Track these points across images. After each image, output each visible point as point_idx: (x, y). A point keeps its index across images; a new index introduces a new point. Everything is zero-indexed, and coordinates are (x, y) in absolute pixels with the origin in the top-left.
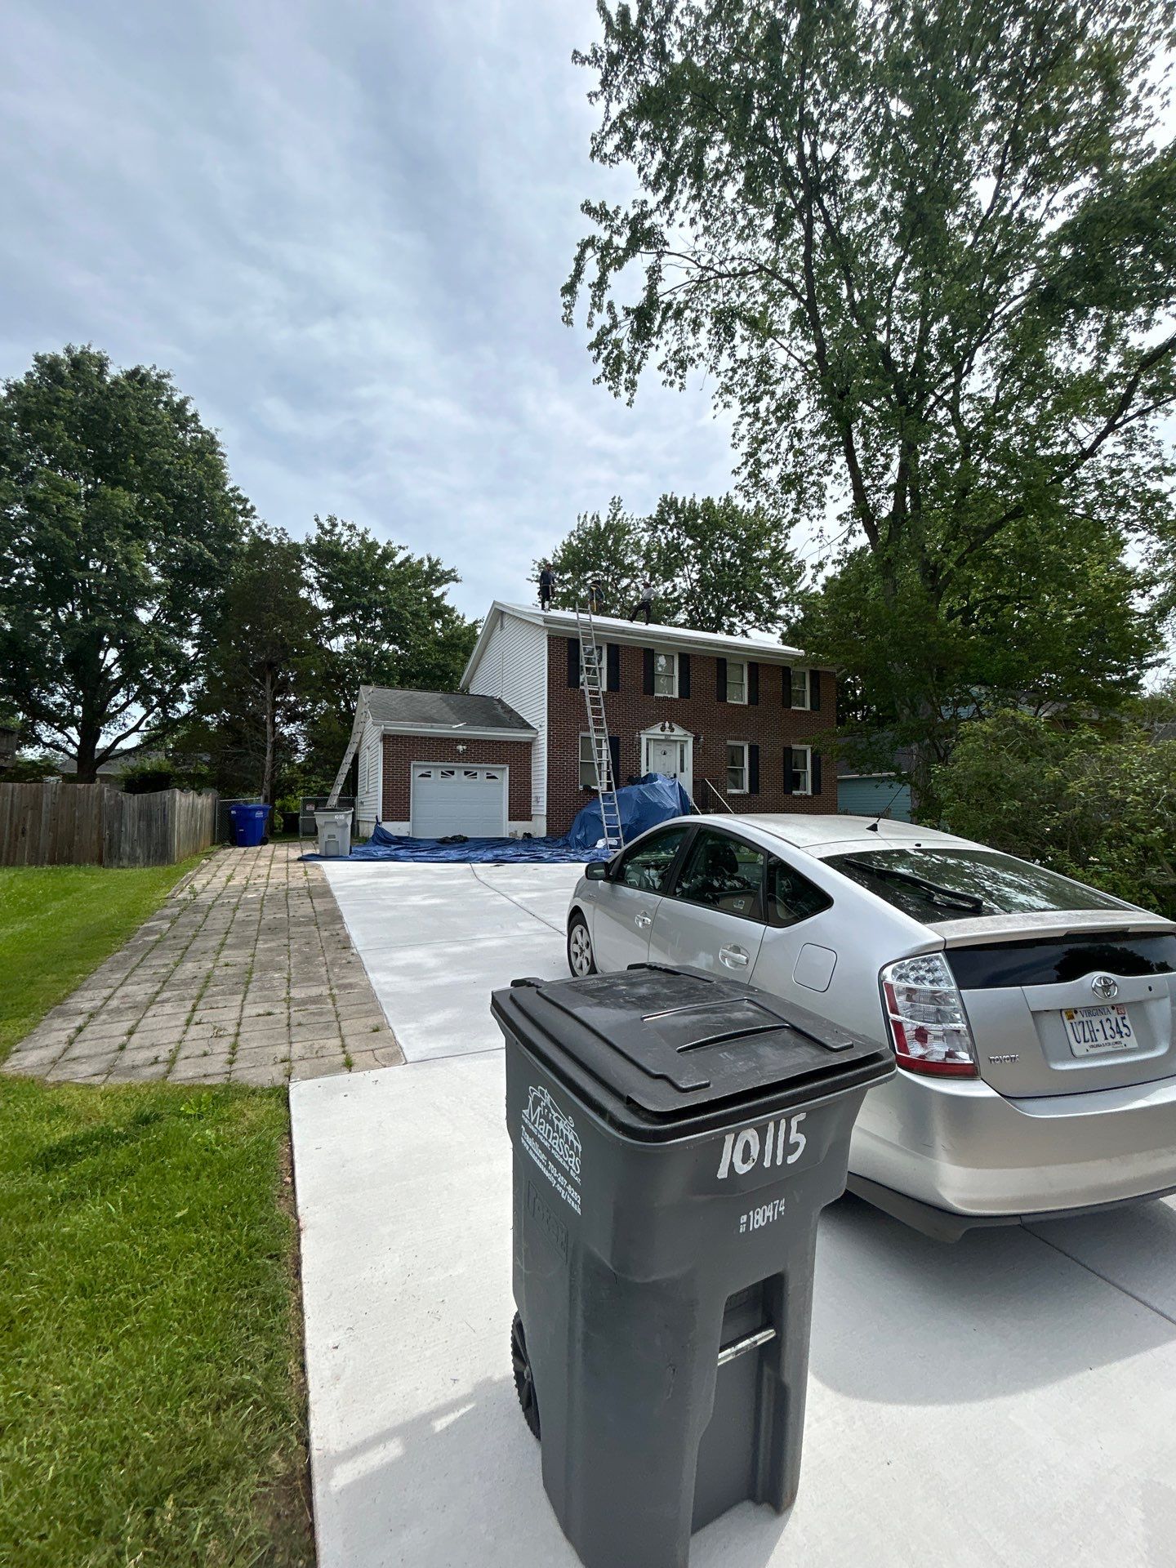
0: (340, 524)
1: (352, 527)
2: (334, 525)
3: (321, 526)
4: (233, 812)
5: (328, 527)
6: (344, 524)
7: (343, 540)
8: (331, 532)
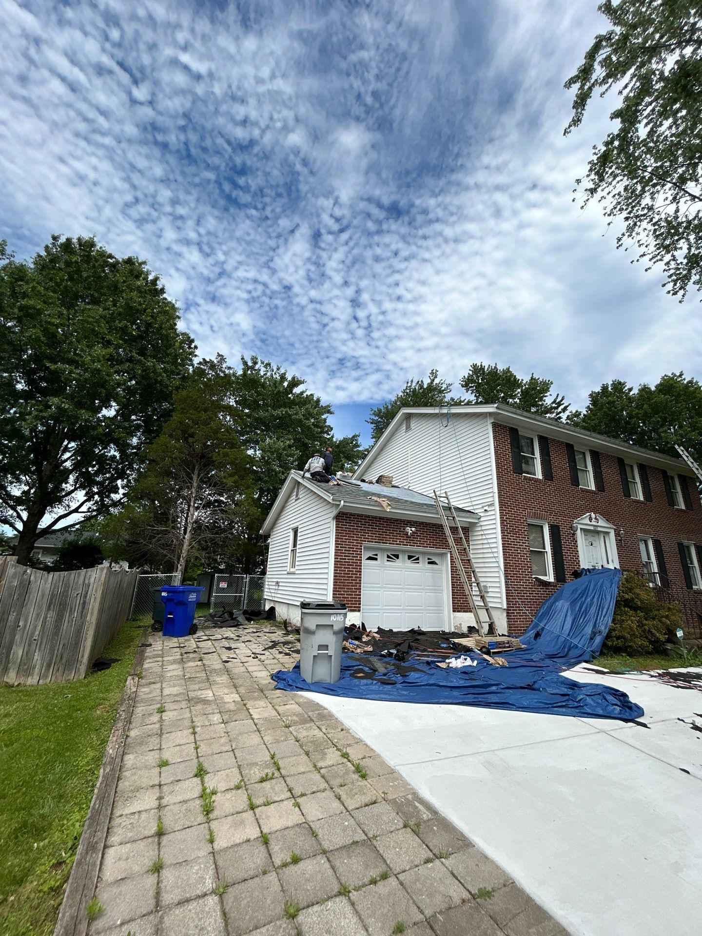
0: (259, 362)
1: (268, 365)
2: (255, 363)
3: (245, 363)
4: (164, 594)
5: (250, 364)
6: (263, 363)
7: (262, 373)
8: (252, 368)
